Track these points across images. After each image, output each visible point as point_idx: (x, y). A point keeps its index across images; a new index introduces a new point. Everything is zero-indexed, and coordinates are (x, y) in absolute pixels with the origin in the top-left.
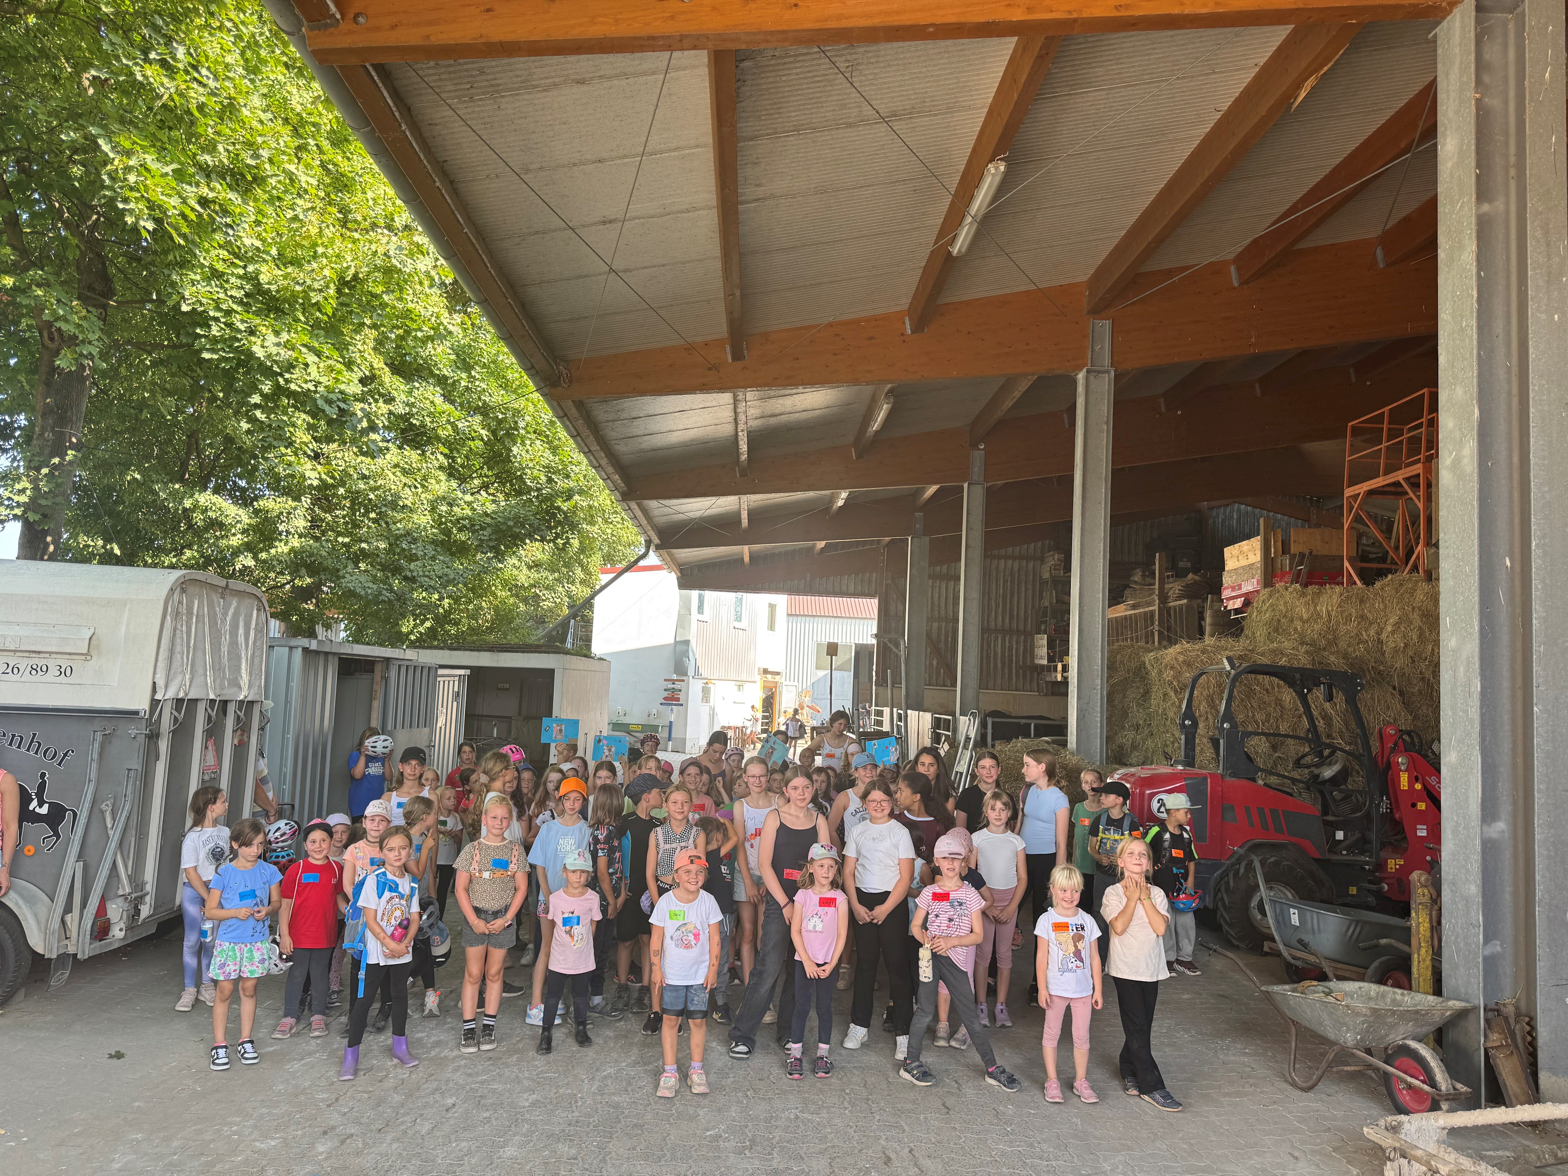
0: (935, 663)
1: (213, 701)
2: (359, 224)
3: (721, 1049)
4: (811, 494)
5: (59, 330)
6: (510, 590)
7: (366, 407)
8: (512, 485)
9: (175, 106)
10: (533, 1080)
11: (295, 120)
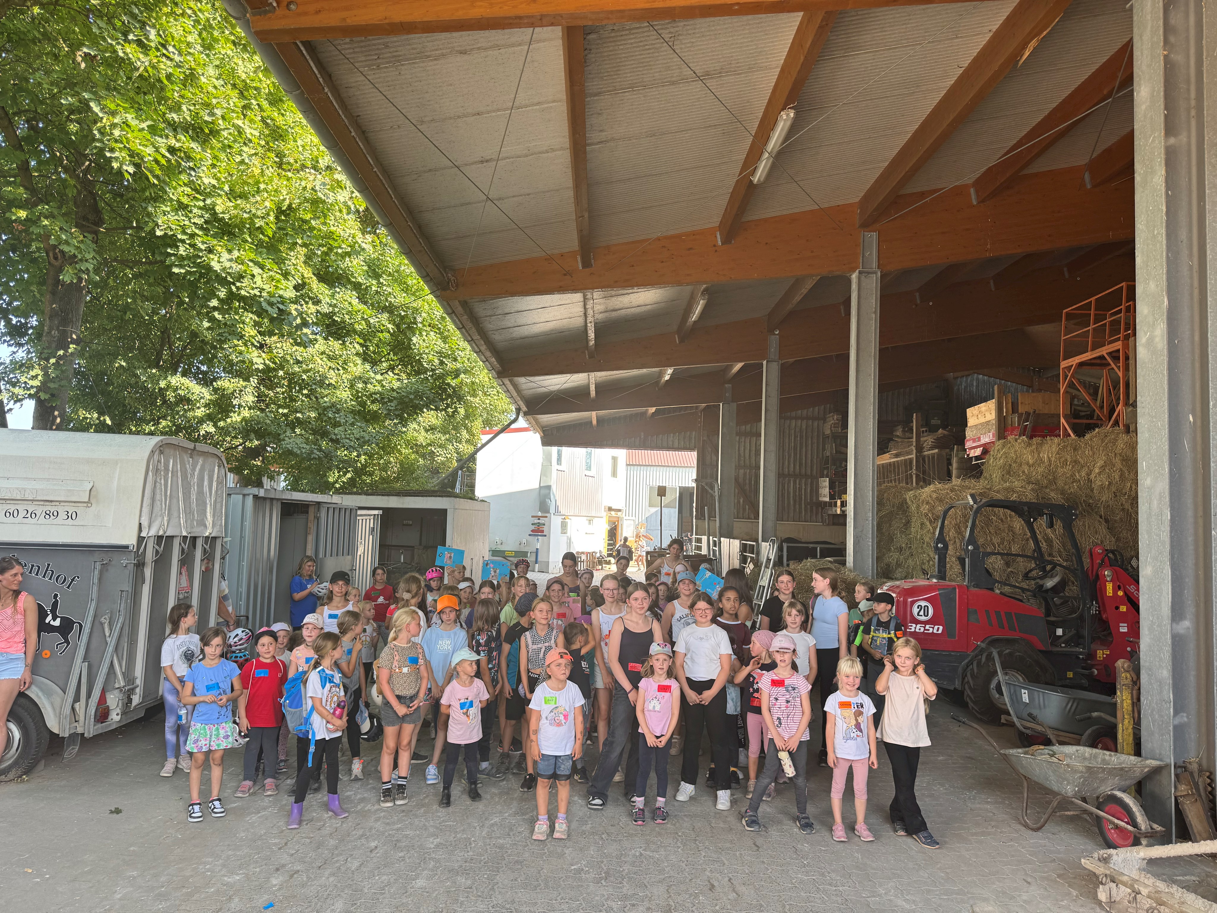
0: (741, 501)
1: (185, 537)
2: (292, 165)
4: (644, 371)
5: (62, 252)
6: (412, 448)
7: (299, 307)
8: (412, 367)
9: (149, 76)
10: (437, 828)
11: (241, 85)
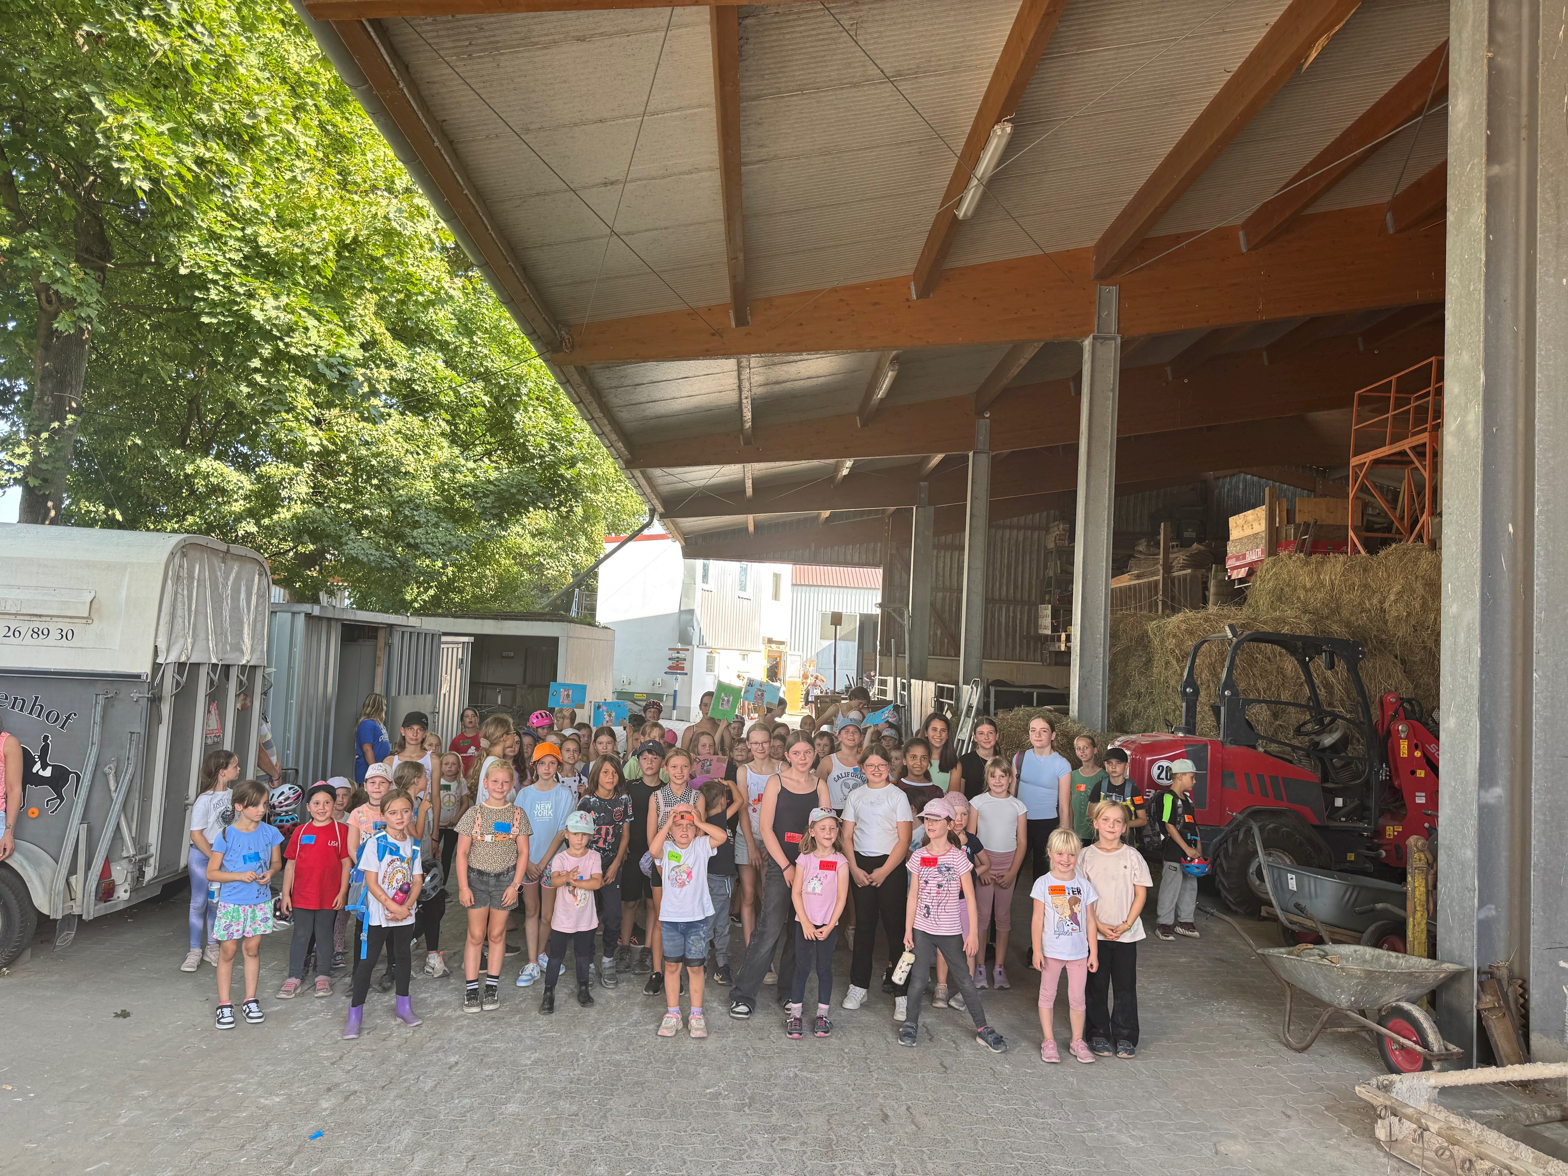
0: (939, 633)
1: (215, 666)
2: (359, 186)
3: (722, 1009)
4: (815, 463)
5: (57, 292)
6: (514, 558)
7: (368, 372)
8: (515, 452)
9: (170, 64)
10: (536, 1040)
11: (292, 79)
